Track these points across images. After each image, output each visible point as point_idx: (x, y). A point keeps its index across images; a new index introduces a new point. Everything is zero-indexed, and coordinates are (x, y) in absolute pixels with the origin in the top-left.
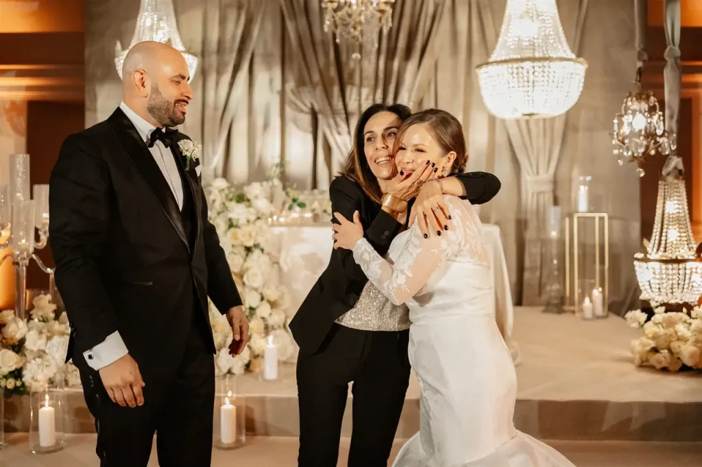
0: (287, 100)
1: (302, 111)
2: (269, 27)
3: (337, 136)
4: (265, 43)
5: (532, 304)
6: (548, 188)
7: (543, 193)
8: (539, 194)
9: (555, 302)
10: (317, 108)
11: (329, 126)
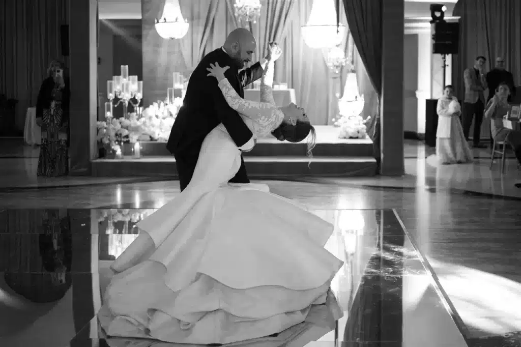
2: (220, 7)
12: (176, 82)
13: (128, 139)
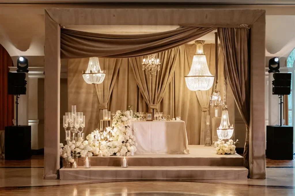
5: (203, 144)
7: (206, 111)
9: (208, 143)
12: (105, 116)
13: (80, 155)
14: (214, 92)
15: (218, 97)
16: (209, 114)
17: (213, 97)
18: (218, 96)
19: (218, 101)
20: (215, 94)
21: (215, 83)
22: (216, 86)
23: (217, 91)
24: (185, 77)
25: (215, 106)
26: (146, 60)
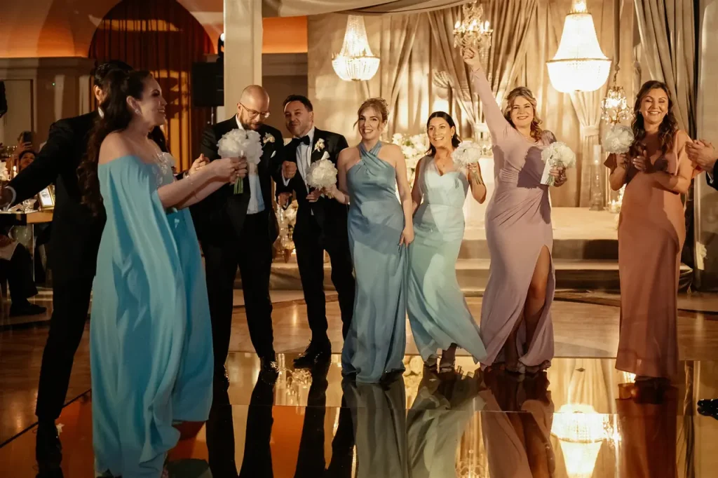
0: (433, 80)
1: (442, 86)
2: (421, 34)
3: (464, 103)
4: (419, 44)
5: (585, 206)
6: (596, 133)
7: (593, 136)
8: (589, 137)
9: (597, 203)
10: (452, 84)
11: (459, 96)
14: (610, 90)
15: (619, 101)
16: (600, 143)
17: (609, 100)
18: (619, 97)
19: (619, 108)
20: (613, 94)
21: (614, 68)
22: (615, 77)
23: (618, 88)
24: (547, 62)
25: (612, 121)
26: (461, 24)
